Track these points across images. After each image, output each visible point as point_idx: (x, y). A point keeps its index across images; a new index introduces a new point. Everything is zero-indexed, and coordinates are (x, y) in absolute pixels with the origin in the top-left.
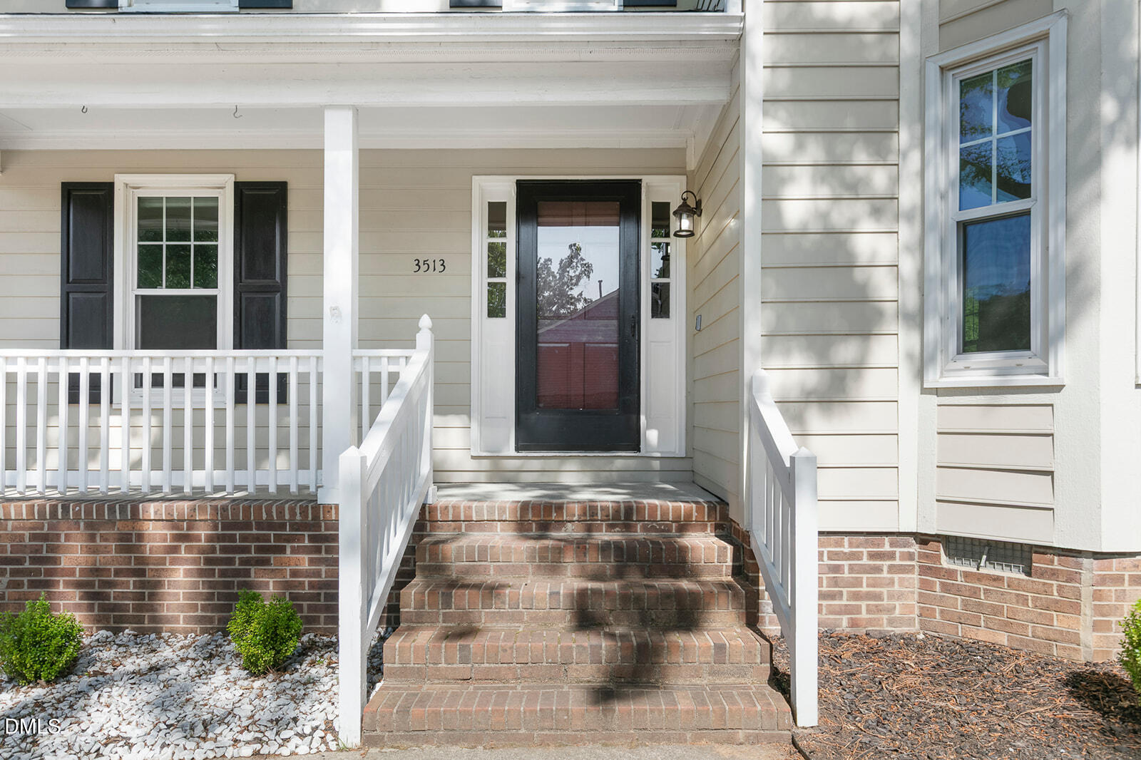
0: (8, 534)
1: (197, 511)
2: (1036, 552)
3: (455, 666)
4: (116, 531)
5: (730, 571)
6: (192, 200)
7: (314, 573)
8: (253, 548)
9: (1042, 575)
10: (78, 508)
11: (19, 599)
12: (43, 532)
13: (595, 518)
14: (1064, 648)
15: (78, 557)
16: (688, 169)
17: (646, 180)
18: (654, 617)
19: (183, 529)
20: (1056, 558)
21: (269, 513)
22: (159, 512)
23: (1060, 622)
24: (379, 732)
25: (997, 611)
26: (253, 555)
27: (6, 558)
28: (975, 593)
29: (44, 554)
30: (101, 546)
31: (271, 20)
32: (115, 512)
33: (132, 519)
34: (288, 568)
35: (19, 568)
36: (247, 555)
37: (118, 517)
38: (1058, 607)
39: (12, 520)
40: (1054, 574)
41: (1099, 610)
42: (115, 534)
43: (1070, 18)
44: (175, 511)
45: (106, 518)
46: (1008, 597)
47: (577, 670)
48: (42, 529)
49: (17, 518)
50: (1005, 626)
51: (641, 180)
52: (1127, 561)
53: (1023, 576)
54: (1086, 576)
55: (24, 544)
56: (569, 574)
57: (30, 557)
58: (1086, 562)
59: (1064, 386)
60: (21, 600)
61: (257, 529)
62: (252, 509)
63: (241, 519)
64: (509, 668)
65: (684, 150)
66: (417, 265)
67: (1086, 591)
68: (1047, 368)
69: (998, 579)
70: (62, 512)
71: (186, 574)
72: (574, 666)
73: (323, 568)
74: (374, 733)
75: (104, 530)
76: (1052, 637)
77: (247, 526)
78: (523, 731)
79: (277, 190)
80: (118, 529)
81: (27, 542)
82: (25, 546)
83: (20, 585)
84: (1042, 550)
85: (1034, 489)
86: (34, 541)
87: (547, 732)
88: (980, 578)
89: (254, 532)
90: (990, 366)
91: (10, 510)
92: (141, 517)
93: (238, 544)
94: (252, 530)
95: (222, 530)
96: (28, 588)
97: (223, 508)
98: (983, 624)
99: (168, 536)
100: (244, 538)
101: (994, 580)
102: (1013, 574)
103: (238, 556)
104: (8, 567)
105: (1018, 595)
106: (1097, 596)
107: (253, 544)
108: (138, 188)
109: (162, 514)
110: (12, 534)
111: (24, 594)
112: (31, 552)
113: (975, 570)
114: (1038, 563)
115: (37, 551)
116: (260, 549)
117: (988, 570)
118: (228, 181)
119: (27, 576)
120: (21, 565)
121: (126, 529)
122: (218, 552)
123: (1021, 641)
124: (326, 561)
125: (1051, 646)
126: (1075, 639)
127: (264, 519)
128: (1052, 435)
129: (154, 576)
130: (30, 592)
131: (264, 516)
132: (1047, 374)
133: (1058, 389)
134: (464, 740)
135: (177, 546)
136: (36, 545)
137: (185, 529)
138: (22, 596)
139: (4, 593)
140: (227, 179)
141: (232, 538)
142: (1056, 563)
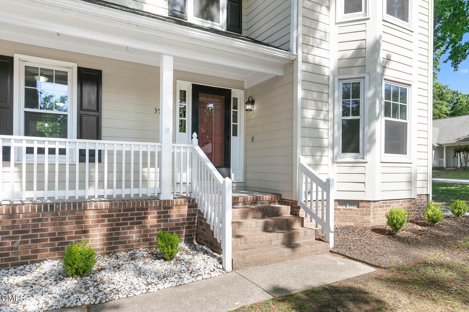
0: (20, 220)
1: (113, 205)
2: (360, 202)
3: (243, 245)
4: (76, 215)
5: (290, 213)
6: (54, 71)
7: (158, 226)
8: (135, 218)
9: (362, 208)
10: (58, 206)
11: (26, 249)
12: (39, 218)
13: (248, 200)
14: (367, 224)
15: (57, 228)
16: (245, 88)
17: (233, 90)
18: (281, 227)
19: (106, 213)
20: (365, 203)
21: (142, 204)
22: (97, 206)
23: (366, 218)
24: (237, 266)
25: (351, 217)
26: (135, 221)
27: (19, 231)
28: (346, 213)
29: (40, 227)
30: (68, 222)
31: (163, 23)
32: (76, 207)
33: (84, 209)
34: (149, 225)
35: (27, 235)
36: (133, 221)
37: (77, 209)
38: (365, 215)
39: (23, 213)
40: (364, 207)
41: (374, 214)
42: (75, 216)
43: (369, 75)
44: (104, 205)
45: (72, 210)
46: (354, 214)
47: (274, 242)
48: (39, 217)
49: (26, 212)
50: (353, 221)
51: (231, 90)
52: (378, 202)
53: (357, 208)
54: (372, 207)
55: (29, 224)
56: (250, 218)
57: (32, 230)
58: (372, 203)
59: (367, 162)
60: (27, 249)
61: (137, 211)
62: (136, 203)
63: (131, 207)
64: (257, 244)
65: (244, 82)
66: (156, 110)
67: (372, 210)
68: (364, 158)
69: (352, 209)
70: (50, 209)
71: (107, 230)
72: (273, 241)
73: (162, 224)
74: (236, 266)
75: (70, 215)
76: (364, 222)
77: (133, 209)
78: (273, 259)
79: (98, 73)
80: (77, 214)
81: (30, 222)
82: (30, 225)
83: (27, 242)
84: (362, 201)
85: (361, 187)
86: (34, 222)
87: (279, 258)
88: (347, 210)
89: (136, 212)
90: (352, 156)
91: (22, 209)
92: (88, 209)
93: (129, 217)
94: (135, 211)
95: (123, 212)
96: (31, 243)
97: (124, 203)
98: (348, 221)
99: (100, 216)
100: (132, 215)
101: (351, 210)
102: (355, 208)
103: (129, 222)
104: (20, 235)
105: (356, 213)
106: (374, 211)
107: (135, 217)
108: (26, 62)
109: (98, 207)
110: (22, 220)
111: (29, 246)
112: (33, 227)
113: (345, 208)
114: (361, 204)
115: (36, 226)
116: (138, 218)
117: (348, 207)
118: (75, 66)
119: (30, 238)
120: (27, 233)
121: (81, 214)
122: (121, 221)
123: (357, 224)
124: (163, 221)
125: (364, 224)
126: (369, 221)
127: (140, 207)
128: (365, 174)
129: (93, 233)
130: (32, 245)
131: (141, 206)
132: (364, 159)
133: (366, 162)
134: (259, 264)
135: (104, 219)
136: (35, 224)
137: (107, 213)
138: (28, 247)
139: (18, 247)
140: (74, 65)
141: (127, 215)
142: (365, 204)
